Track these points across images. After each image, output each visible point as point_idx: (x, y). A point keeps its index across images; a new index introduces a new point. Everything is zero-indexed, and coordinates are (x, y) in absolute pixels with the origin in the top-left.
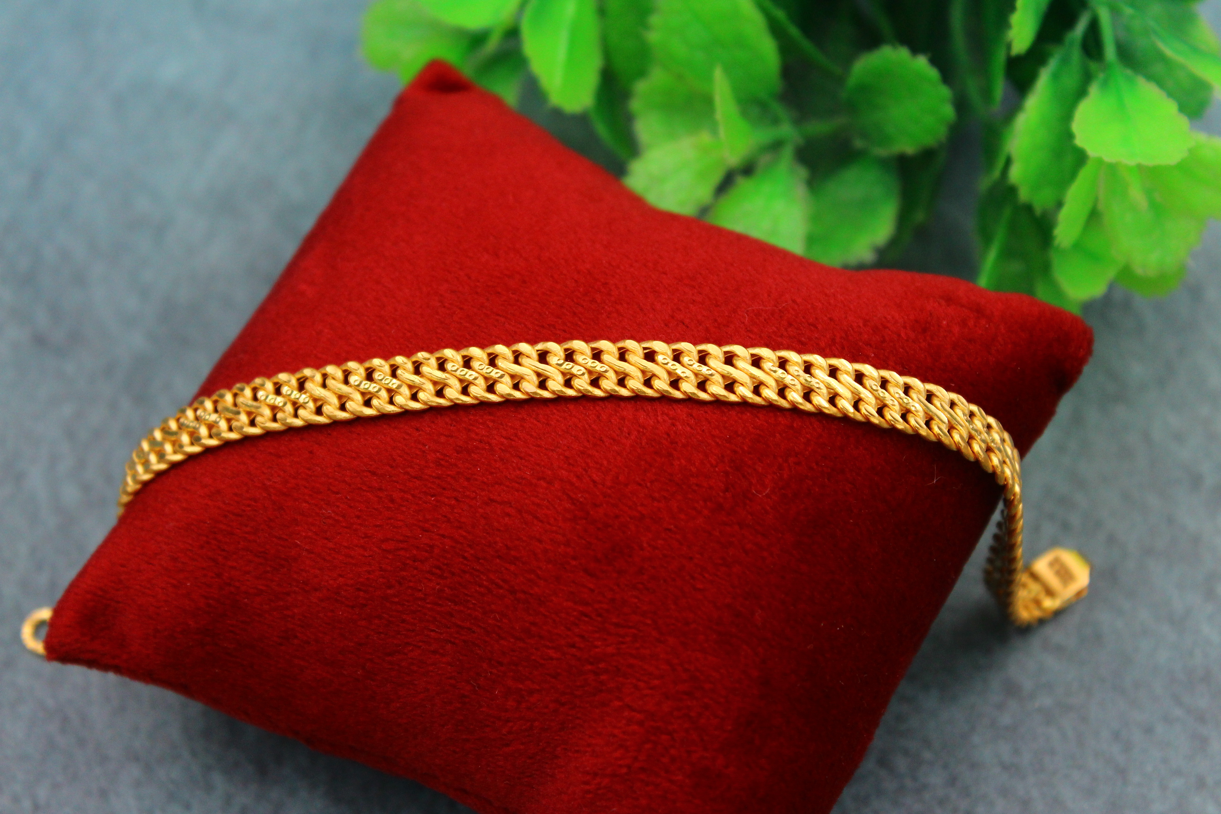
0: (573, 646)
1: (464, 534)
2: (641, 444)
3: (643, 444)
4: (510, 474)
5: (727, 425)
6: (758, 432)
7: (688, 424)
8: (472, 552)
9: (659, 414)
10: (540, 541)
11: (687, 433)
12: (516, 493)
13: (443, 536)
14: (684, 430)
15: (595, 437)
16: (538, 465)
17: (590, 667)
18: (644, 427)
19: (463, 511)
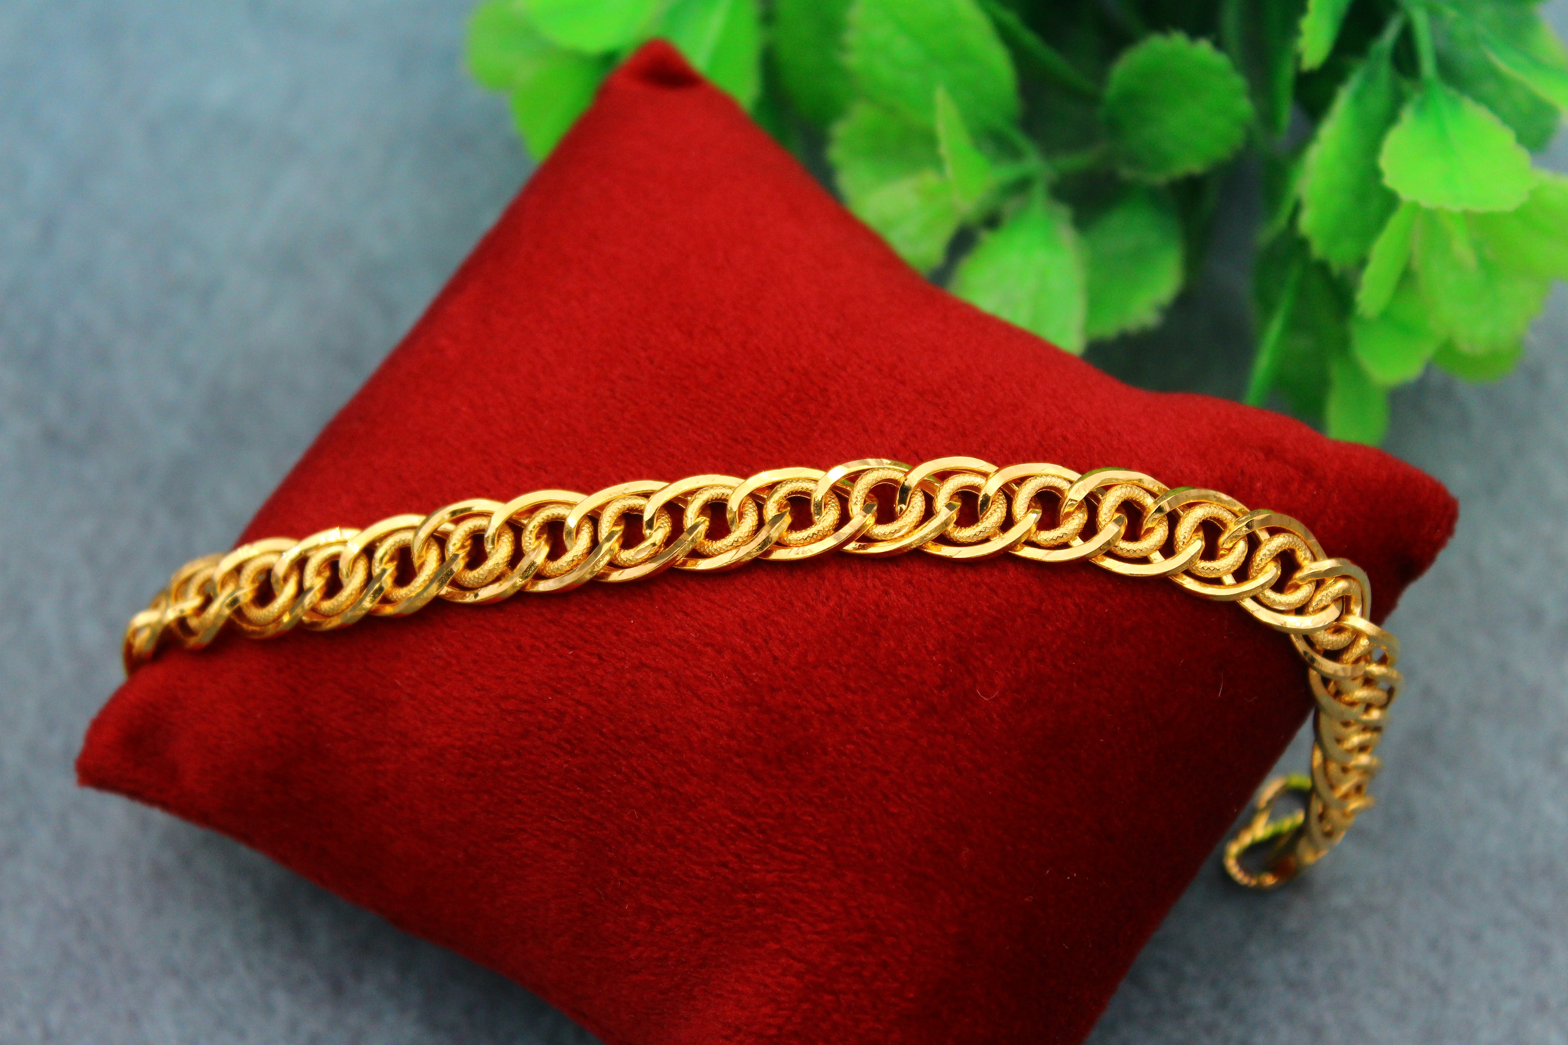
0: (725, 865)
1: (605, 703)
2: (841, 614)
3: (844, 615)
4: (670, 633)
5: (954, 600)
6: (994, 613)
7: (905, 594)
8: (612, 727)
9: (869, 576)
10: (699, 728)
11: (902, 606)
12: (675, 659)
13: (579, 702)
14: (899, 601)
15: (783, 599)
16: (707, 626)
17: (744, 895)
18: (847, 592)
19: (607, 673)
